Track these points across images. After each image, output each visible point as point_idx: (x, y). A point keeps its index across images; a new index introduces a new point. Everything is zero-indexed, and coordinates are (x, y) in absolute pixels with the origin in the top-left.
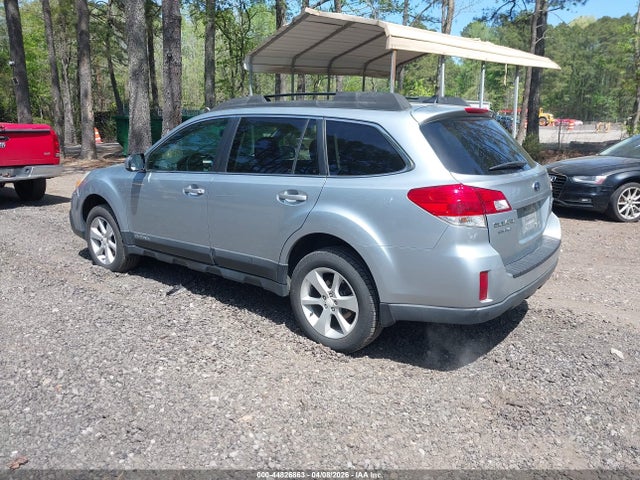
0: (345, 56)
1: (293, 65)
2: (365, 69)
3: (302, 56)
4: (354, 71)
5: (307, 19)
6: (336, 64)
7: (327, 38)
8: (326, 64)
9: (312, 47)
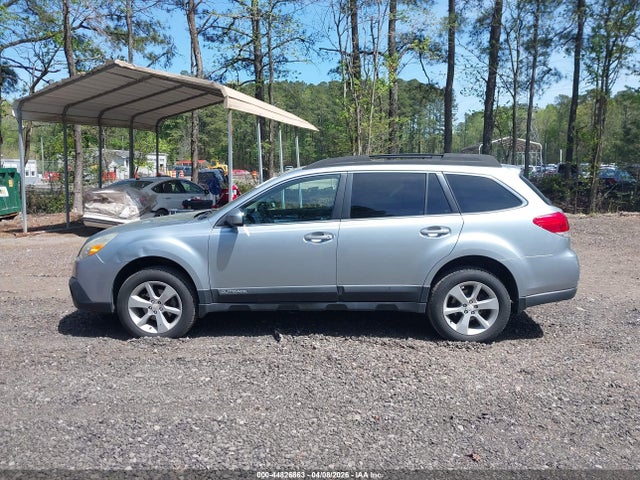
0: (119, 108)
1: (64, 114)
2: (132, 122)
3: (77, 106)
4: (120, 123)
5: (112, 70)
6: (106, 115)
7: (115, 90)
8: (96, 114)
9: (93, 97)
